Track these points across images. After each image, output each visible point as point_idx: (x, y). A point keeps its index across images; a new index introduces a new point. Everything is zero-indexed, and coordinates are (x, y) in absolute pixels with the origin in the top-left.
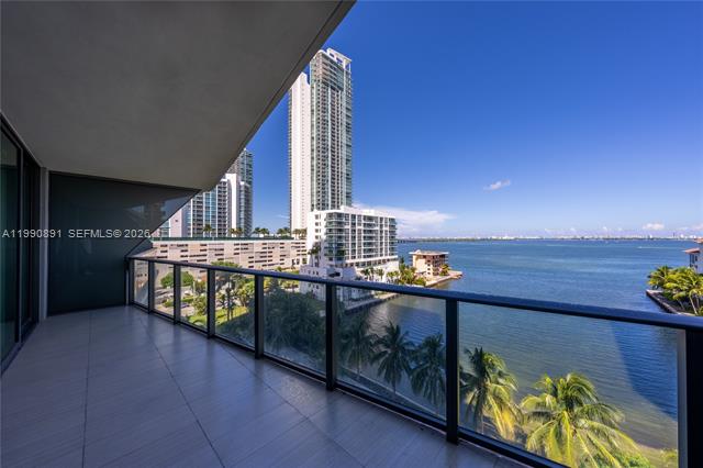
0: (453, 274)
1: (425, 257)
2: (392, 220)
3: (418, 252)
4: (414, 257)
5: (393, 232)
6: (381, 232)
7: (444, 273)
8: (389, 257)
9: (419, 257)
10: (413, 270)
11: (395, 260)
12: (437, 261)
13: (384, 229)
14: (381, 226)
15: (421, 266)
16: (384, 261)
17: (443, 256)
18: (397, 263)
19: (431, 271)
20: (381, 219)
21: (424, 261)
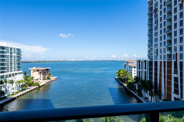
0: (53, 78)
1: (38, 70)
2: (19, 50)
3: (34, 68)
4: (32, 71)
5: (19, 57)
6: (11, 56)
7: (48, 78)
8: (16, 72)
9: (34, 71)
10: (32, 78)
11: (20, 73)
12: (45, 72)
13: (13, 55)
14: (11, 53)
15: (36, 76)
16: (13, 75)
17: (48, 70)
18: (22, 75)
19: (42, 78)
20: (11, 49)
21: (38, 72)
